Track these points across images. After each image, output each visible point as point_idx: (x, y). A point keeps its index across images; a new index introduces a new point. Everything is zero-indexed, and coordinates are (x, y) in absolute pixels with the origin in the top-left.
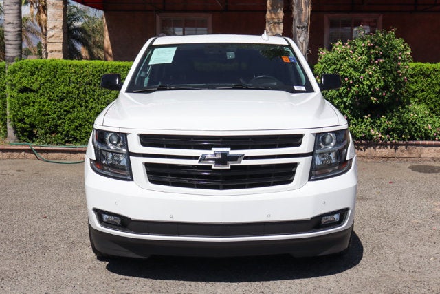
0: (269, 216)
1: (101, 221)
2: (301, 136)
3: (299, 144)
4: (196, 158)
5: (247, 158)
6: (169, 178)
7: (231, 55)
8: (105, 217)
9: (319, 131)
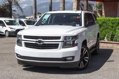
0: (51, 56)
1: (17, 56)
2: (60, 37)
3: (60, 39)
4: (35, 41)
5: (46, 42)
6: (29, 46)
7: (64, 16)
8: (18, 55)
9: (66, 36)
